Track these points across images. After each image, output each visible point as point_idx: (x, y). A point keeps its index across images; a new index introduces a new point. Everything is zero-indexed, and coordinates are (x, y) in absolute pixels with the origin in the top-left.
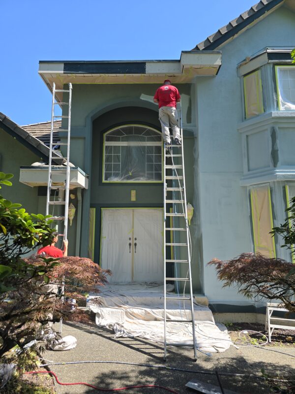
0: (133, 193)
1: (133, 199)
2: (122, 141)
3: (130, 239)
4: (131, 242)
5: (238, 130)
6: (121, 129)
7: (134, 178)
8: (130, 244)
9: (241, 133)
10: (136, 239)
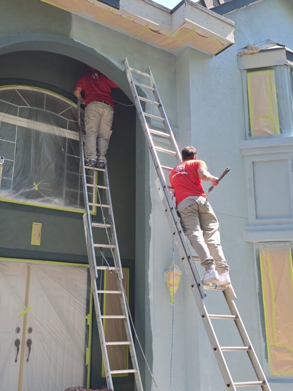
0: (37, 228)
1: (36, 241)
2: (20, 116)
3: (18, 330)
4: (19, 336)
5: (241, 150)
6: (21, 91)
7: (41, 196)
8: (17, 343)
9: (244, 156)
10: (30, 330)
